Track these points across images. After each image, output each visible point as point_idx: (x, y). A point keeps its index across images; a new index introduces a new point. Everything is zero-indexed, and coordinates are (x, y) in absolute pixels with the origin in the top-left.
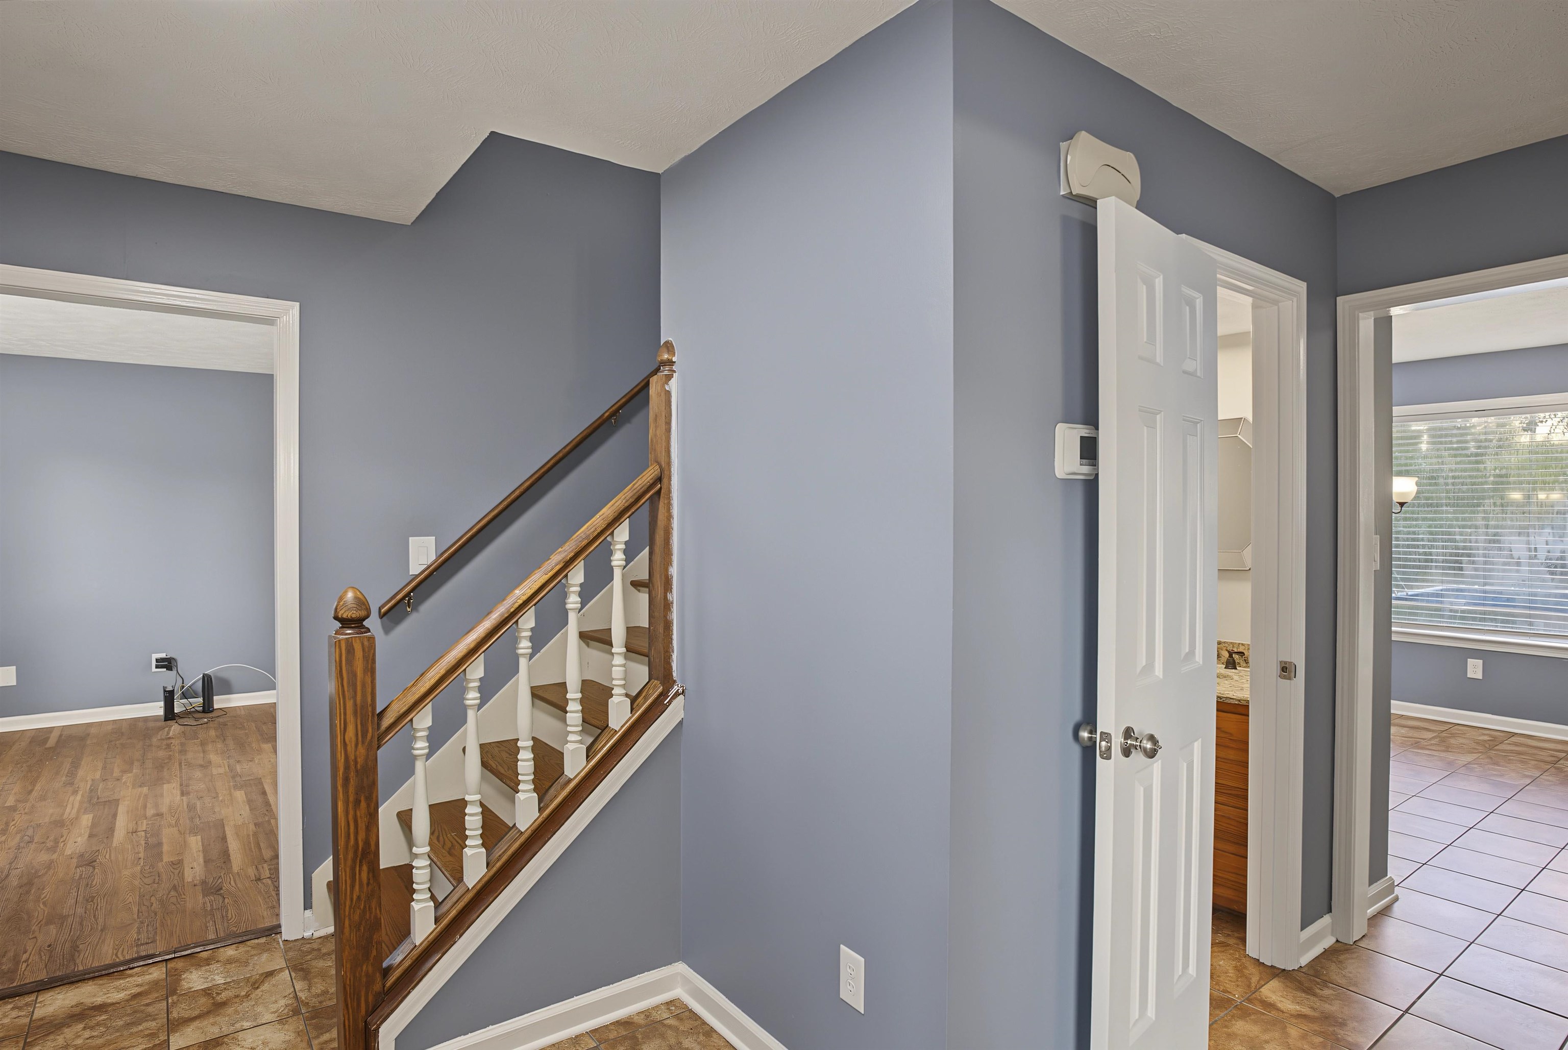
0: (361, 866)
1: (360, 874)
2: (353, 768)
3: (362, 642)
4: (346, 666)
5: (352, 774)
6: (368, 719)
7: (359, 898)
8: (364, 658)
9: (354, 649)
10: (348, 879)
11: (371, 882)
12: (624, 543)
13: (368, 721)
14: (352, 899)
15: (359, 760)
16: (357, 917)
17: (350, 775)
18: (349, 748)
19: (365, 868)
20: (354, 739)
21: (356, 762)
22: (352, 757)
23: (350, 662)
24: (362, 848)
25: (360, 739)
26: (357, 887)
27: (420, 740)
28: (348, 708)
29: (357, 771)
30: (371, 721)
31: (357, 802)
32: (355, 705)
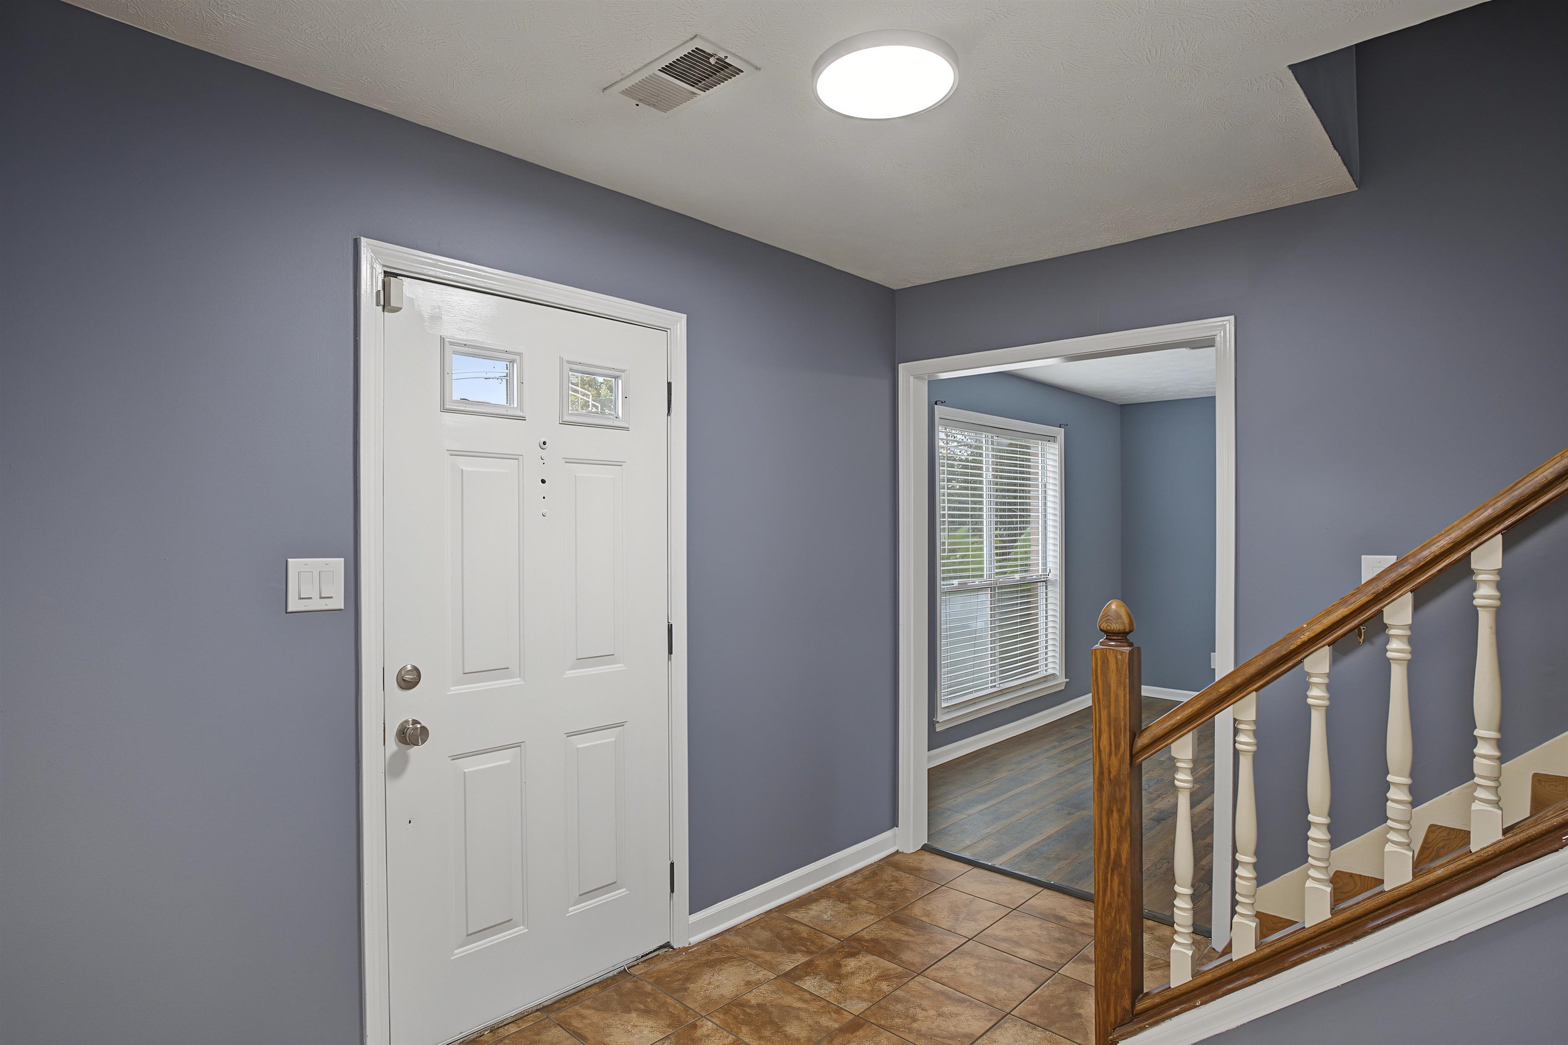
0: (1112, 875)
1: (1111, 882)
2: (1107, 776)
3: (1116, 655)
4: (1101, 676)
5: (1106, 782)
6: (1121, 733)
7: (1110, 904)
8: (1117, 671)
9: (1108, 660)
10: (1101, 881)
11: (1122, 895)
12: (1497, 571)
13: (1121, 735)
14: (1104, 902)
15: (1112, 770)
16: (1108, 922)
17: (1104, 782)
18: (1103, 755)
19: (1116, 878)
20: (1107, 749)
21: (1110, 772)
22: (1106, 766)
23: (1105, 672)
24: (1114, 858)
25: (1113, 749)
26: (1109, 893)
27: (1183, 773)
28: (1102, 717)
29: (1110, 780)
30: (1124, 735)
31: (1110, 812)
32: (1109, 715)
